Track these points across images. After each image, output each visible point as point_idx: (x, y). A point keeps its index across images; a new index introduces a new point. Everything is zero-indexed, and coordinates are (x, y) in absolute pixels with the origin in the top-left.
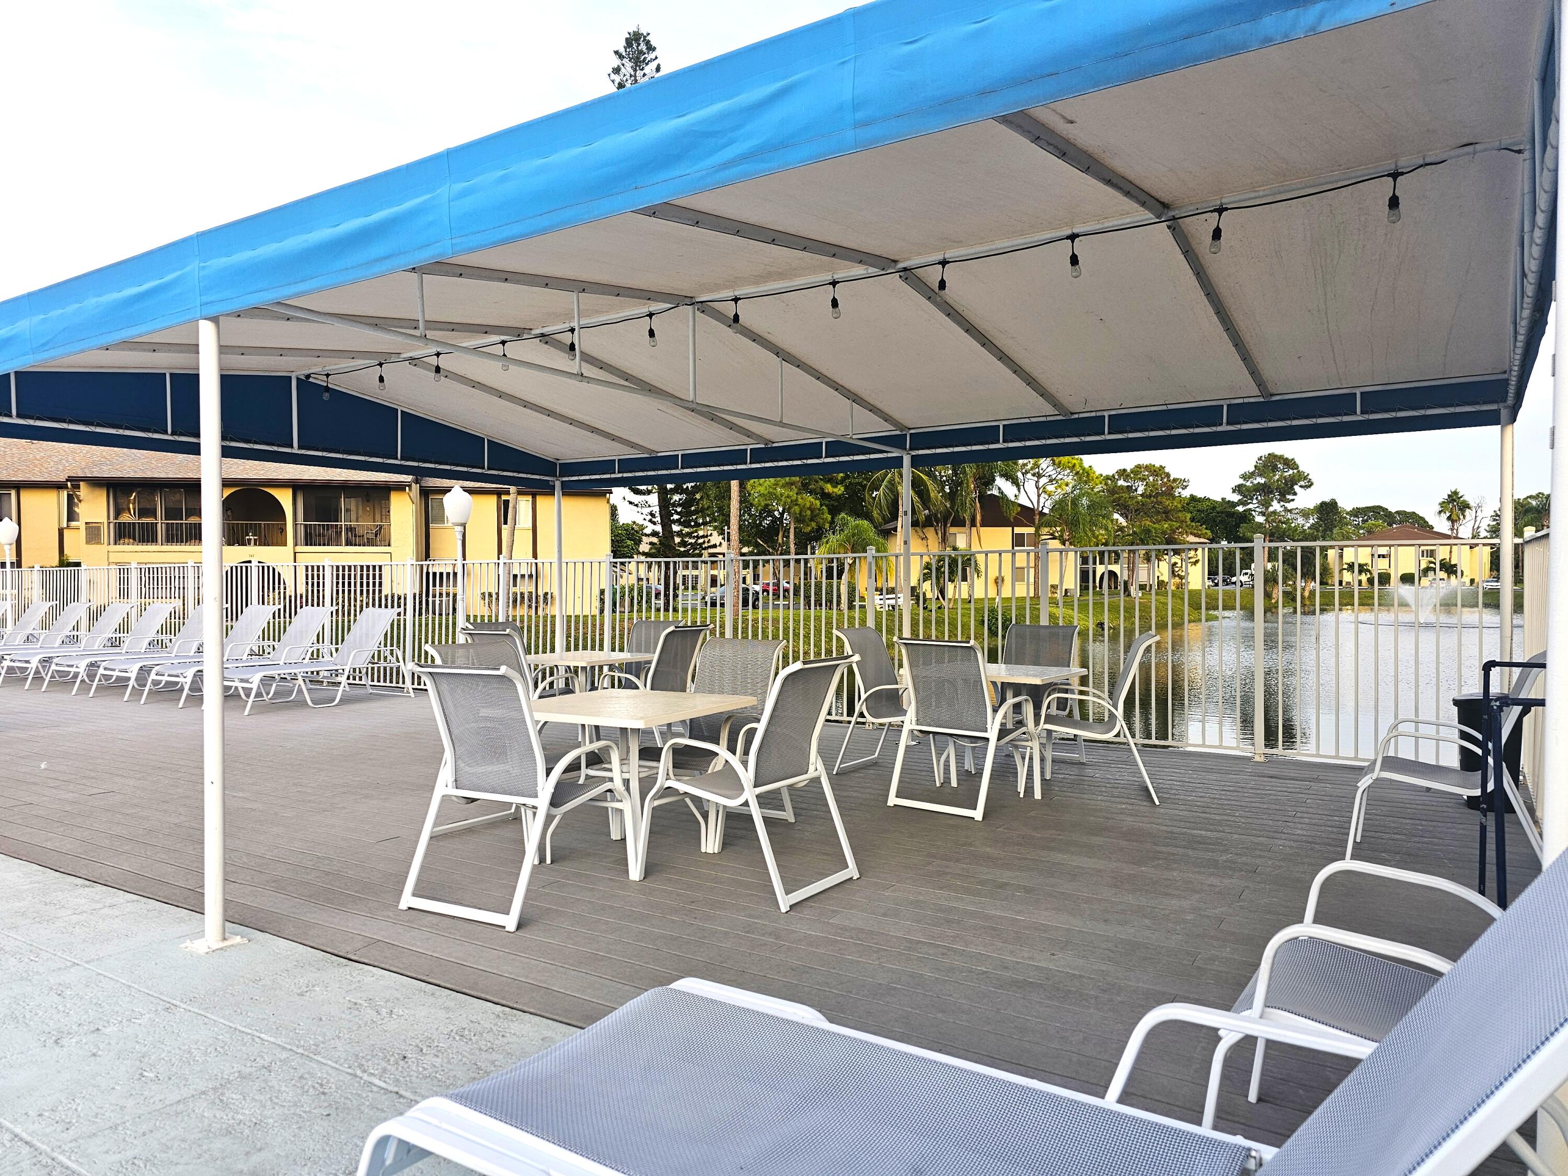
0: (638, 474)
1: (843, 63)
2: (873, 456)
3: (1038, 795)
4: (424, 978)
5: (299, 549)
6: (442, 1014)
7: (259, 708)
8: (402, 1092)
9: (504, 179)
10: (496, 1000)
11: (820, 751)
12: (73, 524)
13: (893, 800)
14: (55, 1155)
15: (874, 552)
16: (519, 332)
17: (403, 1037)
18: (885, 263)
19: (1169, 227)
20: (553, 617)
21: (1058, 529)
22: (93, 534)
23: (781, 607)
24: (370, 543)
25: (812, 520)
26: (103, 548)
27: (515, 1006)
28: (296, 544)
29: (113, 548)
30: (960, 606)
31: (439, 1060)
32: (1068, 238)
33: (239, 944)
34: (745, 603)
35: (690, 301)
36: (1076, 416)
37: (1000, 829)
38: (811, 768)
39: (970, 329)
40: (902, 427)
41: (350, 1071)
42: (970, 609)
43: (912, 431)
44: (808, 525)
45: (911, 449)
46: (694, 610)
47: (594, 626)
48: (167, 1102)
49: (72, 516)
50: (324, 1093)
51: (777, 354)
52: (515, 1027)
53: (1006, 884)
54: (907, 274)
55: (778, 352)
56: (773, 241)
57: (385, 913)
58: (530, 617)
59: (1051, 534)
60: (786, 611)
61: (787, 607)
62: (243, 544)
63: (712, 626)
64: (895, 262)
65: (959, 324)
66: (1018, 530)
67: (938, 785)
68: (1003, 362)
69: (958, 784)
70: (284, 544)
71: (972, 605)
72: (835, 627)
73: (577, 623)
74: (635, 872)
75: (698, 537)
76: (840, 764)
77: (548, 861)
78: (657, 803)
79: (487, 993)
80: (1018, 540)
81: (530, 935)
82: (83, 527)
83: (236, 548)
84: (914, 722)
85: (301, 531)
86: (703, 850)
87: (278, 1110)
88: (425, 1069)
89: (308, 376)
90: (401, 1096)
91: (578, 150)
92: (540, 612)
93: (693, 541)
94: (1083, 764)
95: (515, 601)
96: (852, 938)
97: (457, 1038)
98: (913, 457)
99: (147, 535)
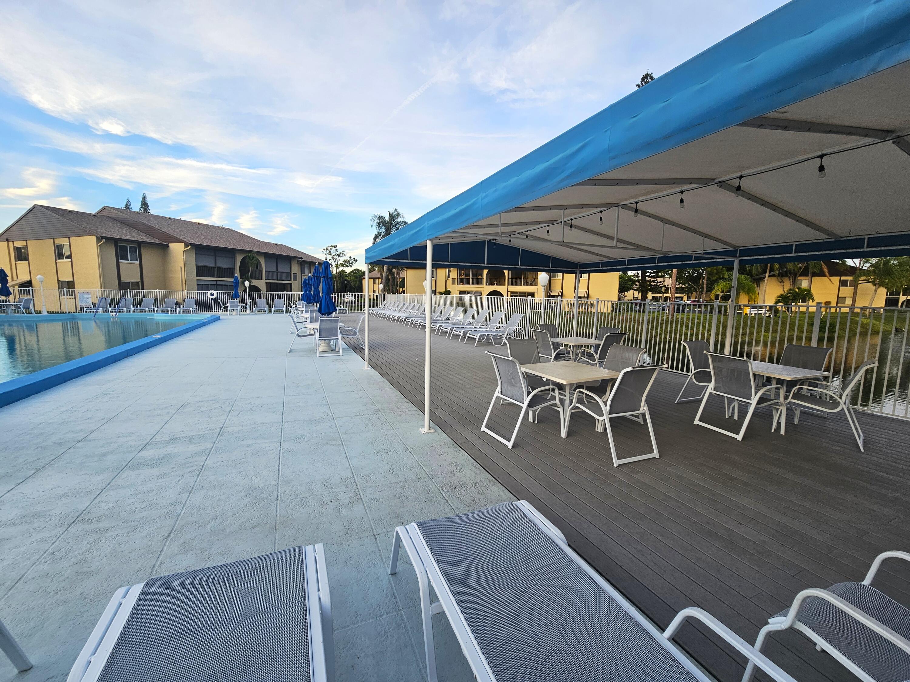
0: (609, 268)
1: (606, 131)
2: (718, 260)
3: (782, 432)
4: (476, 459)
5: (509, 286)
6: (474, 475)
7: (480, 345)
8: (448, 501)
9: (495, 191)
10: (492, 474)
11: (646, 401)
12: (449, 279)
13: (696, 422)
14: (360, 490)
15: (718, 303)
16: (553, 222)
17: (458, 480)
18: (706, 182)
19: (894, 142)
20: (594, 313)
21: (872, 277)
22: (453, 282)
23: (697, 311)
24: (531, 285)
25: (717, 274)
26: (456, 286)
27: (497, 479)
28: (508, 285)
29: (459, 286)
30: (798, 316)
31: (464, 492)
32: (818, 157)
33: (433, 432)
34: (678, 310)
35: (618, 205)
36: (845, 239)
37: (750, 448)
38: (641, 409)
39: (765, 203)
40: (734, 246)
41: (439, 488)
42: (805, 317)
43: (741, 248)
44: (715, 277)
45: (740, 256)
46: (654, 312)
47: (608, 317)
48: (391, 482)
49: (449, 276)
50: (428, 493)
51: (662, 221)
52: (494, 488)
53: (736, 479)
54: (722, 184)
55: (662, 220)
56: (637, 184)
57: (476, 431)
58: (585, 312)
59: (867, 280)
60: (700, 314)
61: (700, 312)
62: (493, 285)
63: (628, 333)
64: (714, 179)
65: (757, 202)
66: (843, 278)
67: (727, 417)
68: (789, 217)
69: (738, 418)
70: (505, 285)
71: (807, 316)
72: (683, 340)
73: (601, 316)
74: (563, 434)
75: (658, 282)
76: (680, 399)
77: (536, 422)
78: (573, 411)
79: (491, 471)
80: (844, 283)
81: (516, 451)
82: (451, 280)
83: (491, 286)
84: (712, 389)
85: (510, 281)
86: (596, 430)
87: (415, 495)
88: (459, 494)
89: (490, 240)
90: (448, 502)
91: (516, 178)
92: (589, 311)
93: (655, 284)
94: (825, 418)
95: (579, 306)
96: (639, 487)
97: (474, 486)
98: (740, 260)
99: (467, 282)
